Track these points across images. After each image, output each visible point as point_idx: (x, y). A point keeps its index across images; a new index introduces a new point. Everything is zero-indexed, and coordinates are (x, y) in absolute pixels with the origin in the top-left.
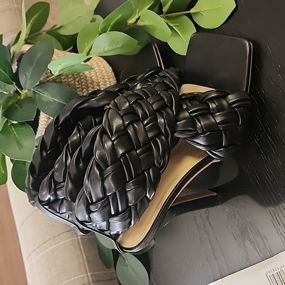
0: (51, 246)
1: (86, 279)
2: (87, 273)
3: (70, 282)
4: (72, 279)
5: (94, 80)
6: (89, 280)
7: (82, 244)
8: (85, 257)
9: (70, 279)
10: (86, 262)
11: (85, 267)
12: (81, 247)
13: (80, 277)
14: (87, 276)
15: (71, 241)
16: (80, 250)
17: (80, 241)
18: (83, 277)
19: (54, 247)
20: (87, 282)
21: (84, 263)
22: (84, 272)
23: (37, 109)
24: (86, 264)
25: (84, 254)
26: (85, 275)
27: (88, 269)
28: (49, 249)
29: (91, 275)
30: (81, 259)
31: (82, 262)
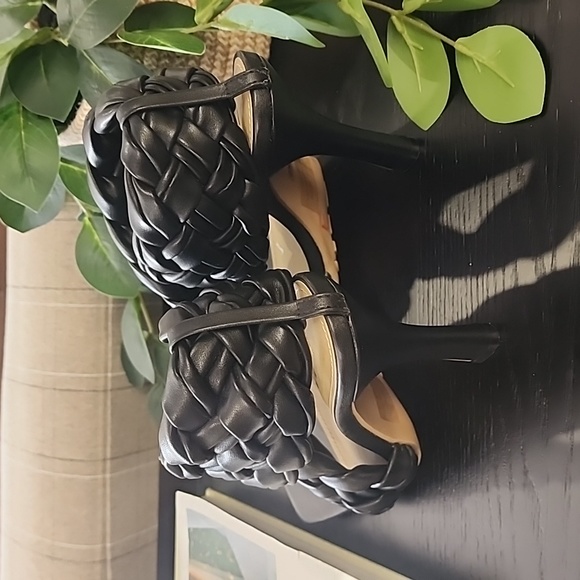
1: (101, 383)
2: (106, 371)
3: (72, 378)
5: (221, 40)
6: (106, 385)
7: (113, 319)
8: (110, 344)
10: (110, 352)
11: (106, 362)
12: (110, 324)
13: (92, 378)
14: (106, 377)
15: (92, 308)
16: (106, 329)
17: (110, 311)
18: (97, 379)
20: (102, 389)
21: (106, 353)
22: (102, 369)
23: (79, 93)
24: (110, 356)
25: (110, 339)
26: (103, 375)
27: (110, 365)
29: (113, 378)
30: (102, 346)
31: (104, 353)
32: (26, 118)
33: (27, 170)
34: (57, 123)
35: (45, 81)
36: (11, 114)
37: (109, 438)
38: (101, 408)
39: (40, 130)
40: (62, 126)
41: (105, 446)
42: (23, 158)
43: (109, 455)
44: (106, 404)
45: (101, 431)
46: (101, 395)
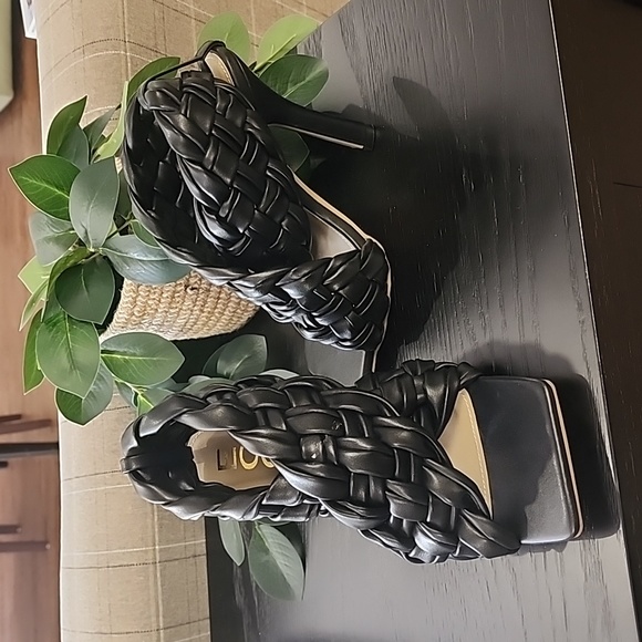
0: (106, 484)
1: (151, 555)
2: (154, 545)
3: (124, 554)
4: (130, 550)
6: (155, 558)
8: (156, 517)
9: (124, 548)
10: (156, 526)
11: (154, 536)
13: (142, 552)
14: (154, 550)
18: (146, 551)
19: (109, 487)
20: (152, 561)
21: (153, 528)
22: (150, 543)
24: (157, 530)
26: (151, 548)
28: (102, 488)
29: (161, 550)
30: (149, 520)
31: (150, 527)
32: (71, 323)
33: (74, 365)
34: (97, 326)
35: (86, 293)
36: (58, 321)
37: (161, 609)
38: (152, 579)
39: (83, 331)
40: (102, 328)
41: (158, 616)
42: (70, 355)
43: (161, 625)
44: (156, 576)
45: (153, 603)
46: (151, 567)
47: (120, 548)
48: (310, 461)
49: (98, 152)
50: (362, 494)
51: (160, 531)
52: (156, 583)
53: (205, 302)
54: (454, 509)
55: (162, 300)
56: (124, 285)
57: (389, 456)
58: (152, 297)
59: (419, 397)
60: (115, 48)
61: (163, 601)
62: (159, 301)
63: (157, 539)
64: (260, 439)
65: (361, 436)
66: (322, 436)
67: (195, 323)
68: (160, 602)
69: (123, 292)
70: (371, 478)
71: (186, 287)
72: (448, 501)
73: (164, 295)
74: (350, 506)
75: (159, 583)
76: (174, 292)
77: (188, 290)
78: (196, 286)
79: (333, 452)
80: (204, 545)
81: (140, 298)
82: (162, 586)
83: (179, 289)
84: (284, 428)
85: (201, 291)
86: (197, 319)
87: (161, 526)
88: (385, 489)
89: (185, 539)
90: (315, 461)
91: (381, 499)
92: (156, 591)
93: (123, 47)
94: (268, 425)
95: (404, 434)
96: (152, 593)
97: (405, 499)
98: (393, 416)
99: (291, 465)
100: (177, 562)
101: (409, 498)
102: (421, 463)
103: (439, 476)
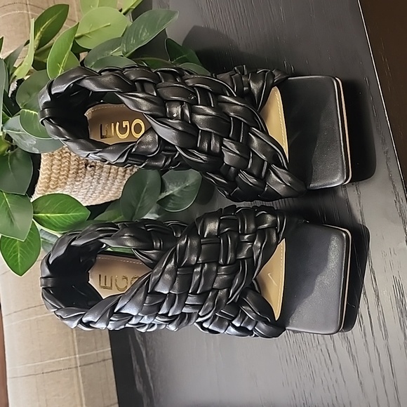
0: (37, 315)
1: (73, 362)
2: (75, 354)
3: (54, 363)
4: (58, 360)
6: (76, 363)
8: (75, 335)
9: (54, 359)
10: (75, 341)
11: (74, 348)
13: (66, 360)
14: (75, 358)
18: (70, 360)
19: (39, 316)
20: (74, 366)
21: (73, 342)
22: (72, 353)
24: (76, 344)
26: (73, 357)
28: (34, 318)
29: (80, 358)
30: (70, 338)
31: (71, 342)
35: (12, 174)
37: (84, 399)
38: (75, 379)
44: (78, 376)
45: (77, 396)
46: (74, 371)
47: (51, 359)
48: (172, 118)
49: (15, 74)
50: (206, 145)
51: (78, 345)
52: (78, 382)
53: (100, 176)
54: (266, 163)
55: (70, 176)
56: (42, 166)
57: (226, 121)
58: (62, 173)
59: (245, 89)
60: (20, 9)
61: (85, 394)
62: (68, 176)
63: (77, 350)
64: (137, 99)
65: (208, 105)
66: (181, 103)
67: (94, 192)
68: (83, 395)
69: (41, 171)
70: (213, 135)
71: (86, 165)
72: (264, 157)
73: (71, 172)
74: (196, 153)
75: (81, 381)
76: (78, 169)
77: (88, 168)
78: (93, 164)
79: (188, 115)
80: (110, 352)
81: (53, 175)
82: (83, 383)
83: (81, 167)
84: (155, 94)
85: (97, 167)
86: (95, 189)
87: (79, 341)
88: (222, 145)
89: (96, 349)
90: (176, 118)
91: (218, 151)
92: (79, 387)
93: (25, 8)
94: (143, 91)
95: (239, 108)
96: (76, 388)
97: (235, 153)
98: (232, 95)
99: (158, 119)
100: (92, 365)
101: (238, 152)
102: (248, 129)
103: (259, 140)
